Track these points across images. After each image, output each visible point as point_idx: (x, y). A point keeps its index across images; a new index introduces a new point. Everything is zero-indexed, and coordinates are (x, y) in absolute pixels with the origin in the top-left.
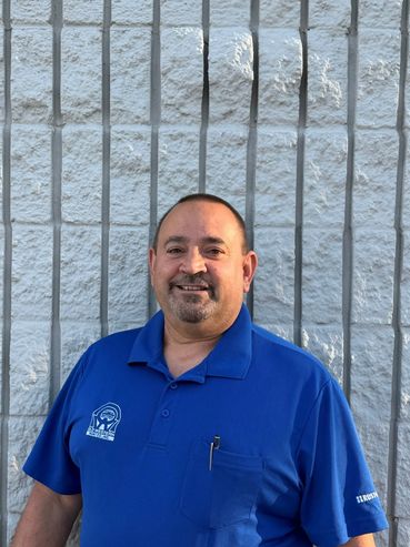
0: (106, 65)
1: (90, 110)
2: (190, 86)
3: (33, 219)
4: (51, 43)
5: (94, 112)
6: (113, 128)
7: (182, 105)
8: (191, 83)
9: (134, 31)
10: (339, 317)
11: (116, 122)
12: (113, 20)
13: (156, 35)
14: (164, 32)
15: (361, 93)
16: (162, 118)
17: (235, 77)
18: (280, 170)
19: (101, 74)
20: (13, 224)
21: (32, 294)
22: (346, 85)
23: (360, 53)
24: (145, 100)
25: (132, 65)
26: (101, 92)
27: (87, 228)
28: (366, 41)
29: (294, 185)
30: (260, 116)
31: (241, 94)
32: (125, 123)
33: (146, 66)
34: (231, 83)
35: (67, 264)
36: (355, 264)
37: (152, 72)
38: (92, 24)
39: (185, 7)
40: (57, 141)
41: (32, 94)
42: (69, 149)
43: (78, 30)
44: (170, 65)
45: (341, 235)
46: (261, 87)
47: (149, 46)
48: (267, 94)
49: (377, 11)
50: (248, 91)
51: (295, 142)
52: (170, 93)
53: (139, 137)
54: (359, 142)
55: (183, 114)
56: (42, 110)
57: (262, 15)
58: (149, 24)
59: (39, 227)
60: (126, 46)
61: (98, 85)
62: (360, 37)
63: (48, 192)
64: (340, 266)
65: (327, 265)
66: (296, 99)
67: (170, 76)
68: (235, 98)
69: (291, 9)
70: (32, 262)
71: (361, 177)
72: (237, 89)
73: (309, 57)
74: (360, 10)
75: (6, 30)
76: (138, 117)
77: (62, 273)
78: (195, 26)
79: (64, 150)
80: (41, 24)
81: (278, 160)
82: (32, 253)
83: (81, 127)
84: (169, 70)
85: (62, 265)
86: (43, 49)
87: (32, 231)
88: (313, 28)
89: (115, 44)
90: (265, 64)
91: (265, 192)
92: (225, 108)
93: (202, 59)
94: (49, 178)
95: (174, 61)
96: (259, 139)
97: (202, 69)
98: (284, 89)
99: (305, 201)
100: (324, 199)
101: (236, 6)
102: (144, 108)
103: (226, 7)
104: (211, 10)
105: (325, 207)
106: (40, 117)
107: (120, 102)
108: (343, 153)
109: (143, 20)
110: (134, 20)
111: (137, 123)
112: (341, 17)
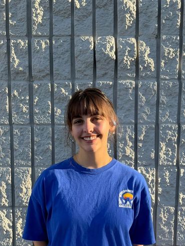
0: (51, 54)
1: (45, 74)
3: (22, 123)
5: (47, 75)
6: (55, 82)
7: (85, 71)
8: (89, 61)
9: (62, 39)
10: (154, 163)
11: (56, 79)
12: (54, 34)
13: (72, 40)
14: (76, 39)
15: (162, 64)
16: (76, 77)
17: (107, 58)
18: (127, 99)
19: (49, 58)
20: (13, 125)
21: (23, 156)
22: (156, 60)
24: (68, 69)
25: (62, 54)
26: (49, 66)
27: (45, 126)
28: (164, 41)
29: (134, 105)
30: (119, 75)
31: (110, 66)
32: (60, 79)
33: (68, 54)
34: (106, 61)
37: (71, 56)
38: (45, 36)
39: (85, 28)
40: (31, 88)
42: (36, 92)
43: (39, 39)
44: (79, 53)
45: (154, 127)
46: (119, 62)
47: (70, 45)
48: (121, 65)
49: (169, 27)
50: (113, 64)
51: (134, 86)
52: (79, 66)
53: (66, 86)
54: (162, 85)
55: (85, 75)
56: (24, 74)
57: (119, 30)
58: (69, 36)
59: (24, 126)
60: (60, 45)
61: (48, 63)
62: (162, 39)
63: (28, 111)
64: (154, 140)
65: (148, 140)
66: (134, 67)
67: (79, 58)
68: (108, 67)
69: (131, 27)
70: (22, 142)
71: (163, 101)
72: (108, 63)
73: (139, 48)
74: (161, 27)
75: (7, 40)
76: (66, 77)
77: (35, 146)
78: (90, 35)
79: (34, 92)
80: (22, 37)
81: (127, 94)
82: (22, 138)
83: (41, 82)
84: (79, 55)
85: (35, 143)
86: (24, 48)
87: (21, 128)
88: (141, 35)
89: (55, 45)
90: (120, 52)
91: (121, 109)
92: (103, 72)
93: (93, 50)
94: (28, 105)
95: (81, 52)
96: (118, 85)
97: (93, 55)
98: (129, 63)
99: (139, 112)
100: (147, 111)
101: (107, 26)
102: (68, 73)
103: (102, 27)
104: (96, 28)
105: (147, 115)
106: (23, 78)
107: (58, 70)
108: (154, 91)
109: (67, 33)
110: (63, 34)
111: (65, 79)
112: (153, 30)
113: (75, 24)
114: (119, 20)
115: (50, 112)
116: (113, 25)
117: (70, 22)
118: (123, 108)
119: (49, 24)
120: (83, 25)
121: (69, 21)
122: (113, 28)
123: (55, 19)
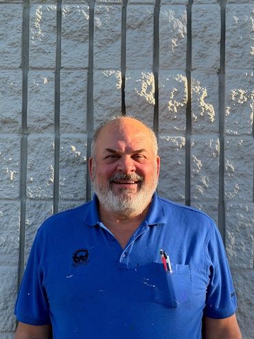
0: (57, 95)
1: (46, 124)
2: (112, 108)
3: (7, 197)
4: (21, 81)
5: (49, 125)
6: (62, 135)
8: (114, 106)
9: (76, 73)
11: (64, 132)
12: (62, 66)
13: (90, 75)
14: (96, 73)
15: (228, 112)
16: (95, 129)
17: (142, 102)
18: (174, 163)
19: (54, 101)
21: (6, 247)
22: (217, 107)
23: (226, 86)
24: (83, 117)
25: (74, 94)
26: (53, 113)
27: (44, 202)
28: (230, 78)
29: (184, 172)
30: (160, 127)
31: (146, 113)
32: (69, 132)
33: (84, 95)
34: (140, 106)
35: (29, 226)
36: (227, 226)
37: (88, 99)
38: (48, 69)
39: (110, 57)
40: (24, 145)
41: (8, 115)
42: (32, 150)
43: (39, 72)
44: (99, 95)
45: (216, 206)
46: (160, 108)
47: (86, 82)
48: (164, 113)
49: (237, 58)
50: (152, 111)
51: (184, 144)
52: (100, 112)
53: (79, 141)
54: (227, 144)
56: (14, 124)
57: (161, 61)
58: (86, 68)
59: (11, 202)
60: (71, 82)
61: (52, 108)
62: (226, 75)
63: (17, 178)
66: (184, 117)
67: (99, 102)
68: (143, 116)
69: (180, 57)
70: (6, 225)
71: (229, 168)
72: (144, 110)
73: (192, 89)
74: (226, 58)
76: (78, 128)
77: (27, 233)
78: (116, 69)
79: (29, 150)
80: (14, 69)
81: (173, 156)
82: (6, 219)
83: (40, 135)
84: (99, 98)
85: (26, 227)
86: (16, 85)
87: (6, 205)
88: (195, 69)
89: (63, 81)
90: (162, 93)
93: (121, 91)
94: (19, 169)
95: (102, 92)
97: (121, 97)
98: (176, 111)
99: (192, 183)
100: (204, 182)
101: (143, 56)
102: (83, 122)
103: (137, 56)
104: (127, 58)
105: (205, 187)
106: (13, 129)
107: (66, 119)
108: (216, 152)
109: (82, 65)
110: (76, 66)
111: (77, 132)
112: (214, 62)
113: (94, 52)
114: (160, 47)
115: (52, 180)
116: (151, 54)
117: (88, 49)
118: (167, 177)
119: (55, 52)
120: (106, 53)
121: (86, 47)
122: (152, 58)
123: (65, 45)
